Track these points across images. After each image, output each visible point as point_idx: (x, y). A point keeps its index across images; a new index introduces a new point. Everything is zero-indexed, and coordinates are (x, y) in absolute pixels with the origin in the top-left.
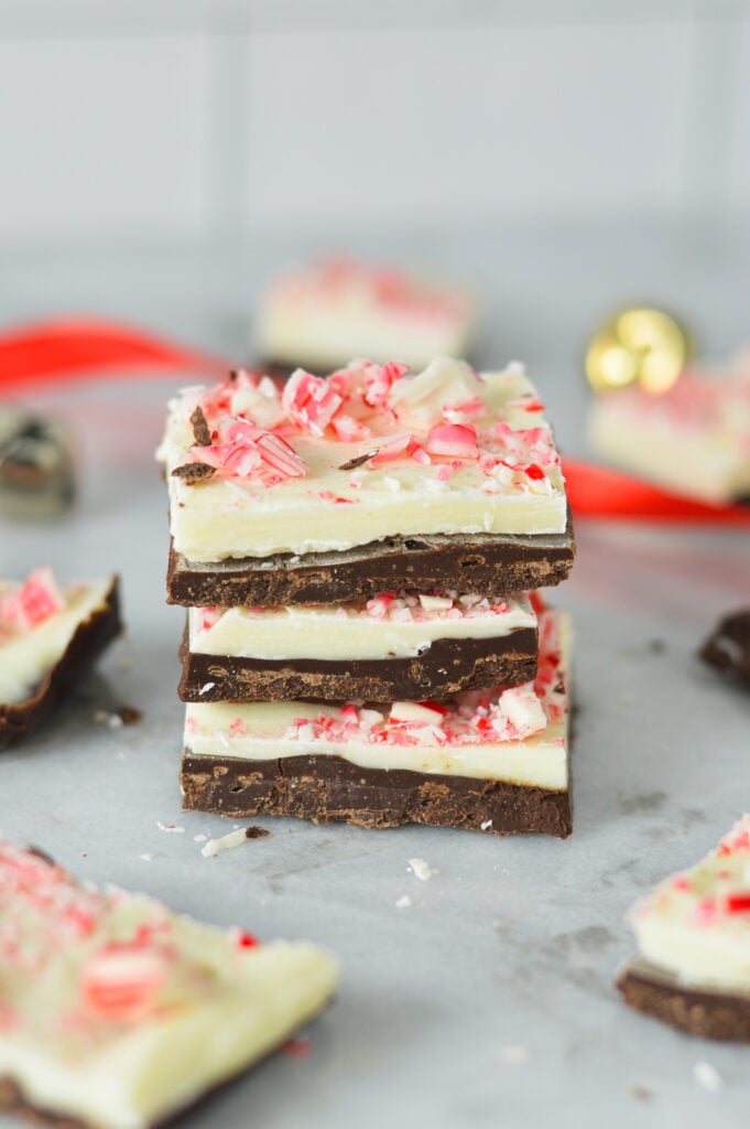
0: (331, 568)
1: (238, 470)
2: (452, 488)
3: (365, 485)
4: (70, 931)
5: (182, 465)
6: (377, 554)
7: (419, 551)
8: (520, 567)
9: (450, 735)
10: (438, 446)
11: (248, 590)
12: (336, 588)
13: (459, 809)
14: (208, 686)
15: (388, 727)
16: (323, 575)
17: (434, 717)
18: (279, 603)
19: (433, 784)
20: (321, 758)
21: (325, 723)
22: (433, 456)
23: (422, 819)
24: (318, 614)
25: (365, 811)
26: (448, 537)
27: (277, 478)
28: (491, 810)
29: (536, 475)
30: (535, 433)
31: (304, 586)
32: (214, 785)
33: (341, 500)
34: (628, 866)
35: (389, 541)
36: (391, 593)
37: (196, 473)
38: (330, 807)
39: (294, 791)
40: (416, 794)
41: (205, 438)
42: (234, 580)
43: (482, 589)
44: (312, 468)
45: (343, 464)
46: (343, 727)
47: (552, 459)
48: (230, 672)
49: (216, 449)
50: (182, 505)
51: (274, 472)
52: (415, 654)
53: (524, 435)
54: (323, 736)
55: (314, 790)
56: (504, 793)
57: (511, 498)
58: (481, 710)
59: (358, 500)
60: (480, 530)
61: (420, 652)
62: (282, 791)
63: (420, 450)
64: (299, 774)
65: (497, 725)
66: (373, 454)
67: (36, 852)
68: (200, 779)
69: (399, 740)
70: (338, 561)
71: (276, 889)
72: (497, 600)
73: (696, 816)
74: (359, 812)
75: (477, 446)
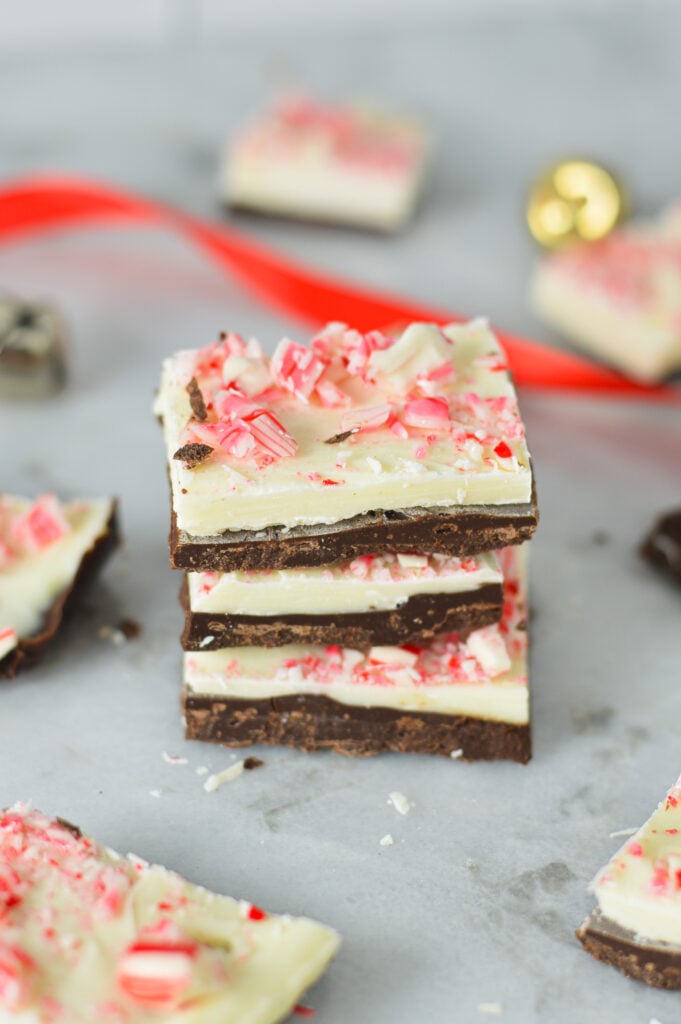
0: (318, 538)
1: (234, 450)
2: (429, 468)
3: (350, 463)
4: (100, 912)
5: (182, 446)
6: (359, 525)
7: (398, 522)
8: (488, 533)
9: (424, 674)
10: (413, 419)
11: (244, 557)
12: (323, 554)
13: (433, 738)
14: (208, 640)
15: (369, 668)
16: (311, 543)
17: (410, 658)
18: (272, 568)
19: (409, 719)
20: (309, 697)
21: (312, 664)
22: (409, 428)
23: (400, 749)
24: (308, 576)
25: (348, 742)
26: (425, 509)
27: (270, 459)
28: (461, 741)
29: (505, 453)
30: (500, 402)
31: (294, 554)
32: (214, 719)
33: (328, 482)
34: (583, 793)
35: (372, 514)
36: (369, 556)
37: (194, 454)
38: (318, 738)
39: (285, 725)
40: (394, 727)
41: (201, 411)
42: (231, 550)
43: (454, 552)
44: (300, 443)
45: (328, 438)
46: (328, 667)
47: (518, 431)
48: (227, 626)
49: (212, 428)
50: (184, 491)
51: (265, 452)
52: (393, 607)
53: (491, 404)
54: (311, 677)
55: (303, 724)
56: (472, 726)
57: (482, 476)
58: (451, 647)
59: (344, 481)
60: (454, 503)
61: (398, 606)
62: (275, 725)
63: (397, 424)
64: (289, 710)
65: (467, 667)
66: (355, 431)
67: (63, 825)
68: (200, 715)
69: (380, 680)
70: (325, 532)
71: (273, 827)
72: (467, 558)
73: (640, 734)
74: (343, 743)
75: (450, 418)
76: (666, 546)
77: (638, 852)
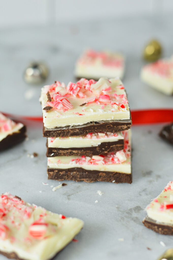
0: (79, 129)
1: (58, 108)
2: (105, 111)
3: (86, 110)
4: (25, 217)
5: (45, 107)
6: (88, 125)
7: (98, 124)
8: (120, 127)
9: (105, 162)
10: (101, 100)
11: (61, 134)
12: (80, 133)
13: (108, 178)
14: (53, 154)
15: (92, 161)
16: (77, 130)
17: (102, 158)
18: (68, 136)
19: (102, 173)
20: (78, 168)
21: (78, 160)
22: (100, 102)
23: (100, 180)
24: (76, 138)
25: (87, 179)
26: (104, 121)
27: (66, 109)
28: (115, 178)
29: (123, 107)
30: (122, 96)
31: (73, 133)
32: (55, 174)
33: (80, 115)
34: (144, 190)
35: (91, 122)
36: (91, 133)
37: (48, 109)
38: (80, 178)
39: (72, 175)
40: (98, 175)
41: (50, 99)
42: (57, 132)
43: (112, 132)
44: (74, 106)
45: (80, 105)
46: (82, 161)
47: (126, 102)
48: (57, 151)
49: (52, 103)
50: (46, 117)
51: (65, 108)
52: (97, 146)
53: (120, 96)
54: (78, 163)
55: (76, 175)
56: (117, 175)
57: (118, 113)
58: (112, 156)
59: (84, 114)
60: (111, 119)
61: (98, 145)
62: (69, 175)
63: (97, 101)
64: (73, 171)
65: (116, 160)
66: (87, 103)
67: (17, 197)
68: (51, 173)
69: (95, 164)
70: (80, 127)
71: (69, 199)
72: (115, 133)
73: (159, 177)
74: (86, 179)
75: (110, 100)
76: (166, 134)
77: (157, 201)
